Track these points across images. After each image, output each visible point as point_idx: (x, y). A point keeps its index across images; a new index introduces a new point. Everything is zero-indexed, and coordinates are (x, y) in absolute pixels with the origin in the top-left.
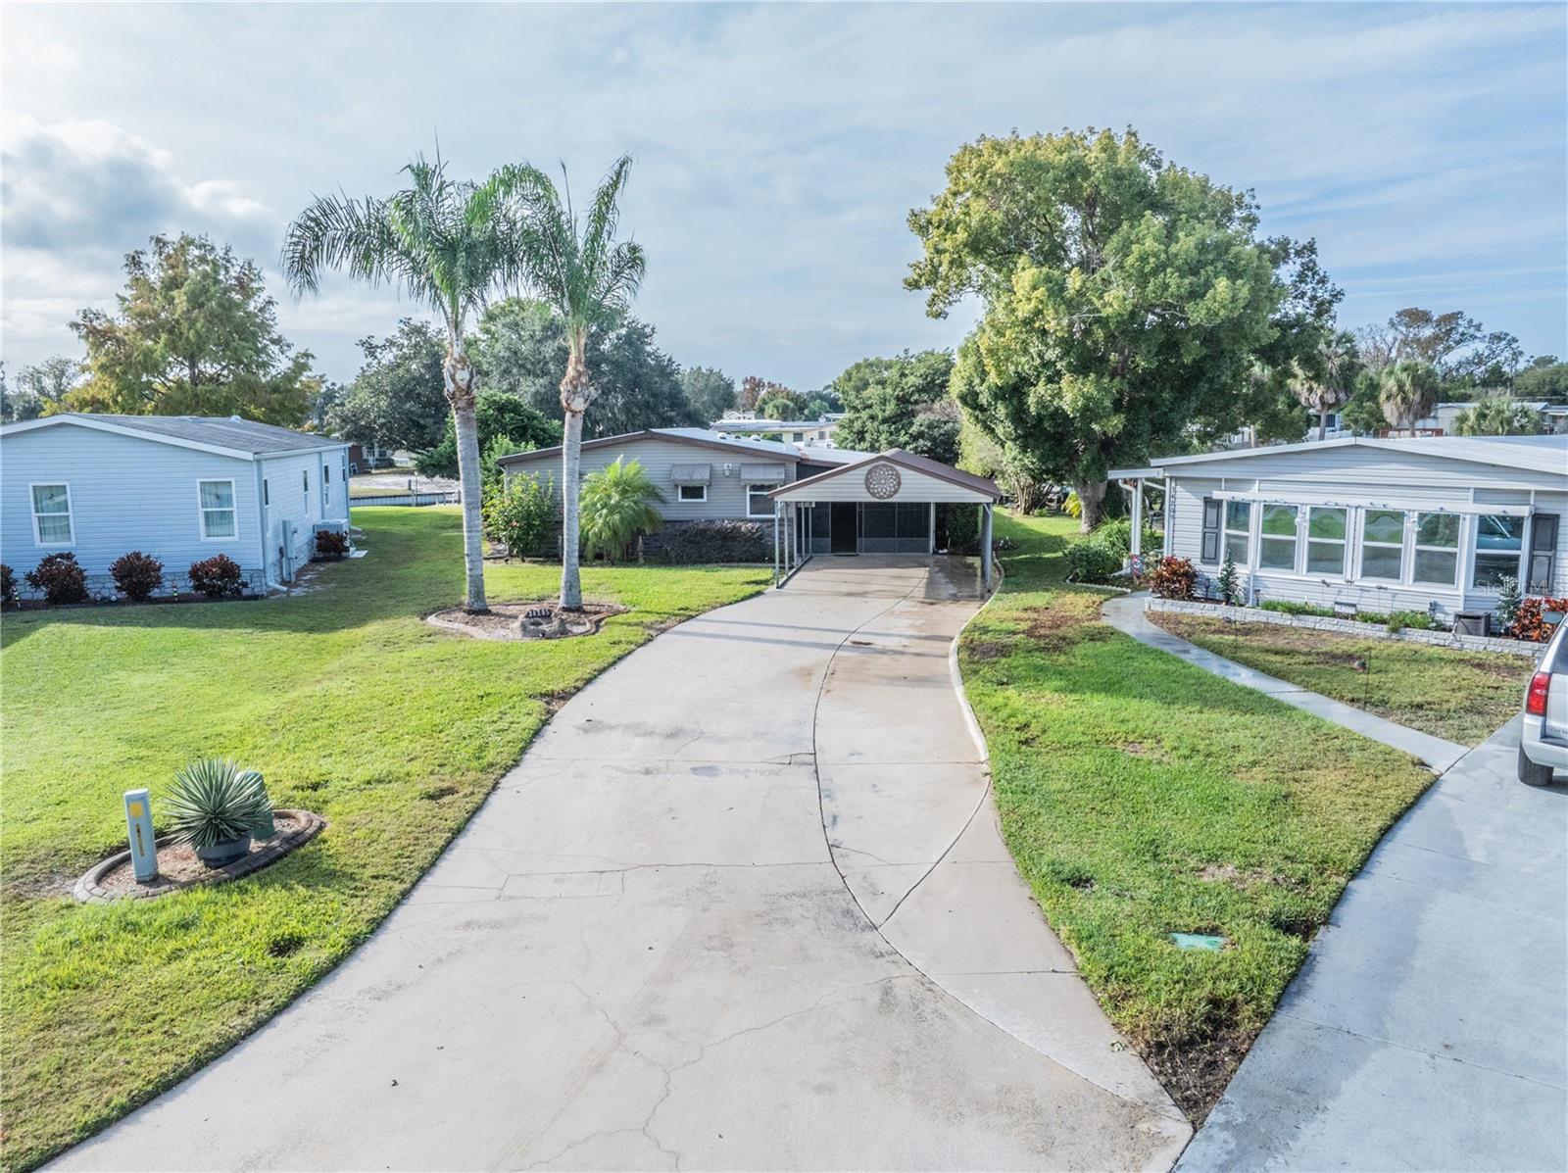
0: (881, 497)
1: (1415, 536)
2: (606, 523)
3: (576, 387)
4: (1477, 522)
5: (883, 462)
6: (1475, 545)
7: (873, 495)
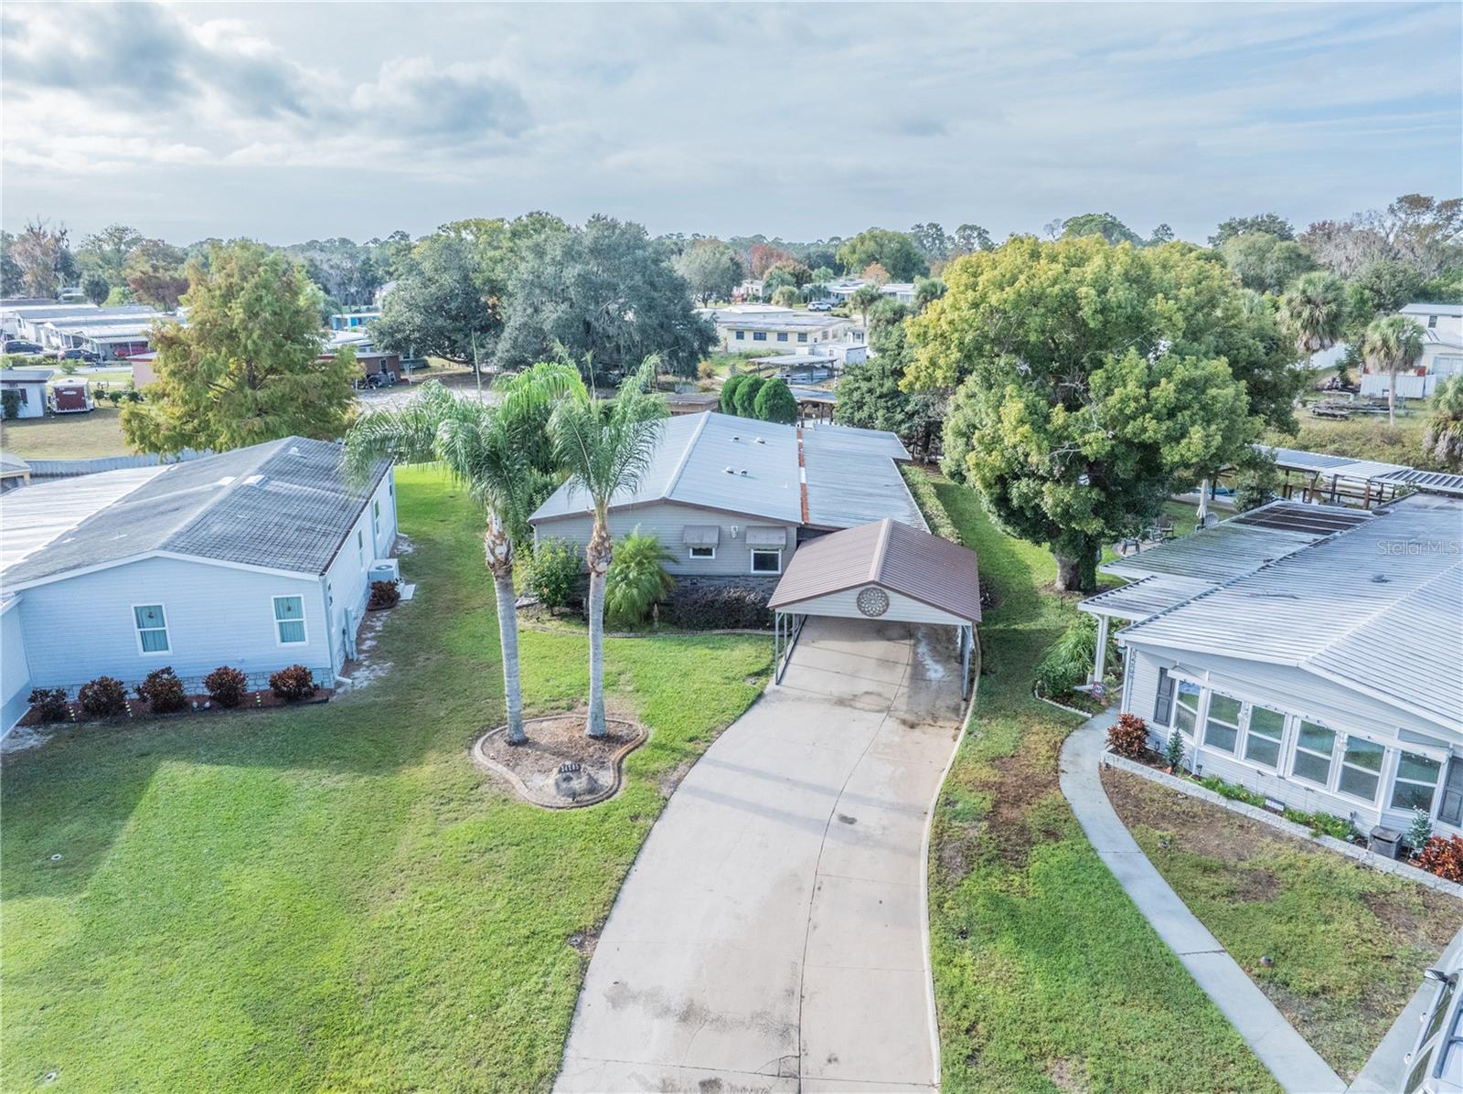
0: (872, 615)
1: (1343, 754)
2: (624, 596)
3: (600, 553)
4: (1399, 757)
5: (873, 586)
6: (1396, 774)
7: (864, 612)
